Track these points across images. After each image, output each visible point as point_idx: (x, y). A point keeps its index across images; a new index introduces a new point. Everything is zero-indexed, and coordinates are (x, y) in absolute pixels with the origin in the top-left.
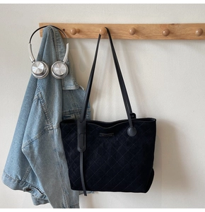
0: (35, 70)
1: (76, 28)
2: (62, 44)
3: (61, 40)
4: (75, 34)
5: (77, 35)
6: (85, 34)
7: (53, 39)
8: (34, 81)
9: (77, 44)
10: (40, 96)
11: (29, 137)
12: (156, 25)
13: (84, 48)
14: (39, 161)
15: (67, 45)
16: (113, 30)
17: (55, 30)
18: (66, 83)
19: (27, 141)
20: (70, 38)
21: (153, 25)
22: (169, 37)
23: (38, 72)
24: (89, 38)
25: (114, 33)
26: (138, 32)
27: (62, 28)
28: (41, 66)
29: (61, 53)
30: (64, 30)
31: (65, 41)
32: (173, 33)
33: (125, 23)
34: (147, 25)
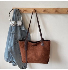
0: (11, 24)
1: (25, 9)
2: (20, 15)
3: (20, 13)
4: (24, 11)
5: (25, 12)
6: (28, 12)
7: (17, 13)
8: (11, 27)
9: (25, 15)
10: (13, 32)
11: (10, 46)
12: (52, 8)
13: (27, 16)
14: (14, 53)
15: (22, 15)
16: (37, 10)
17: (17, 10)
18: (22, 27)
19: (10, 47)
20: (23, 13)
21: (51, 8)
22: (56, 13)
23: (12, 24)
24: (29, 13)
25: (37, 11)
26: (46, 11)
27: (20, 9)
28: (13, 22)
29: (20, 18)
30: (21, 10)
31: (21, 14)
32: (57, 11)
33: (41, 8)
34: (49, 9)
